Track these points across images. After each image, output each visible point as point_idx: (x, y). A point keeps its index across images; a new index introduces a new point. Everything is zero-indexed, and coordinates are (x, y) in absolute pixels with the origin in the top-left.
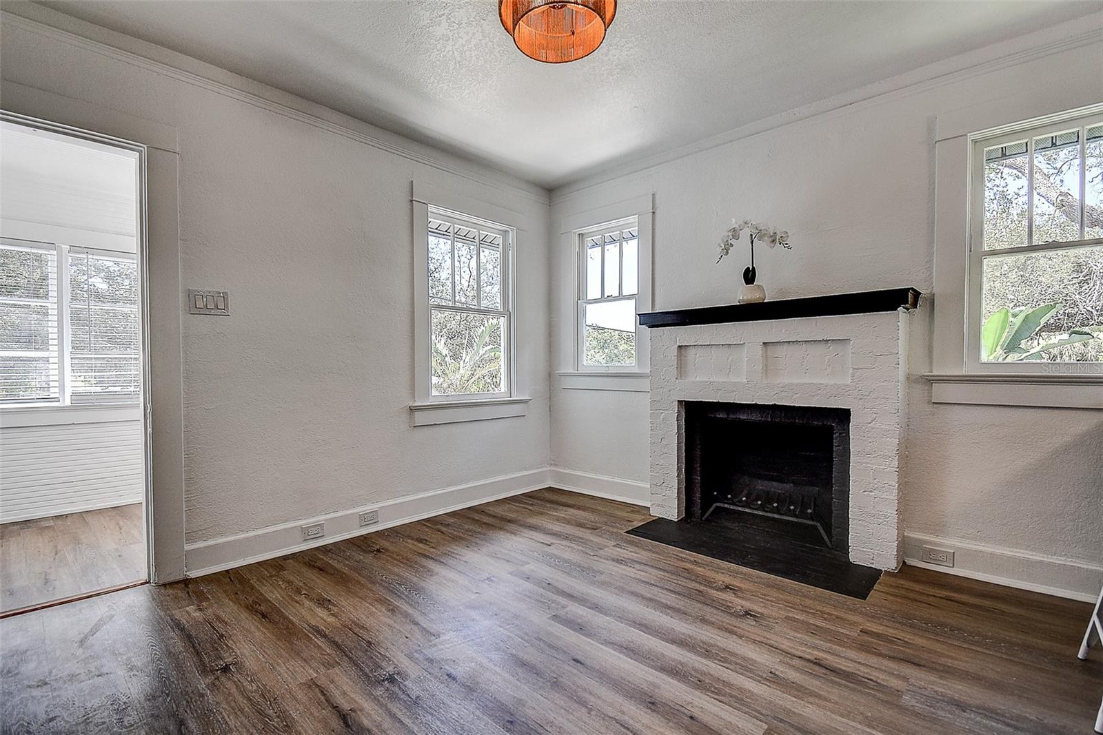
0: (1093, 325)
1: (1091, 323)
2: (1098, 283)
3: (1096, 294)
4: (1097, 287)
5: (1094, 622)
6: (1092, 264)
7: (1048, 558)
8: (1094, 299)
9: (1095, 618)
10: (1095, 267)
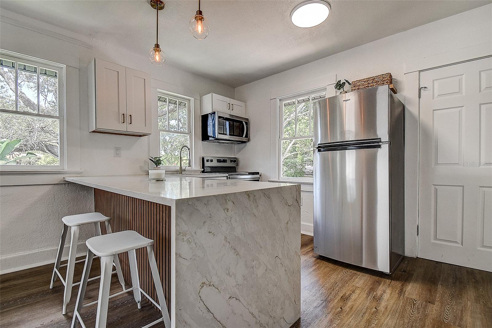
0: (35, 150)
1: (34, 149)
2: (36, 133)
3: (36, 138)
4: (36, 135)
5: (55, 271)
6: (34, 125)
7: (31, 252)
8: (35, 139)
9: (55, 269)
10: (35, 127)
